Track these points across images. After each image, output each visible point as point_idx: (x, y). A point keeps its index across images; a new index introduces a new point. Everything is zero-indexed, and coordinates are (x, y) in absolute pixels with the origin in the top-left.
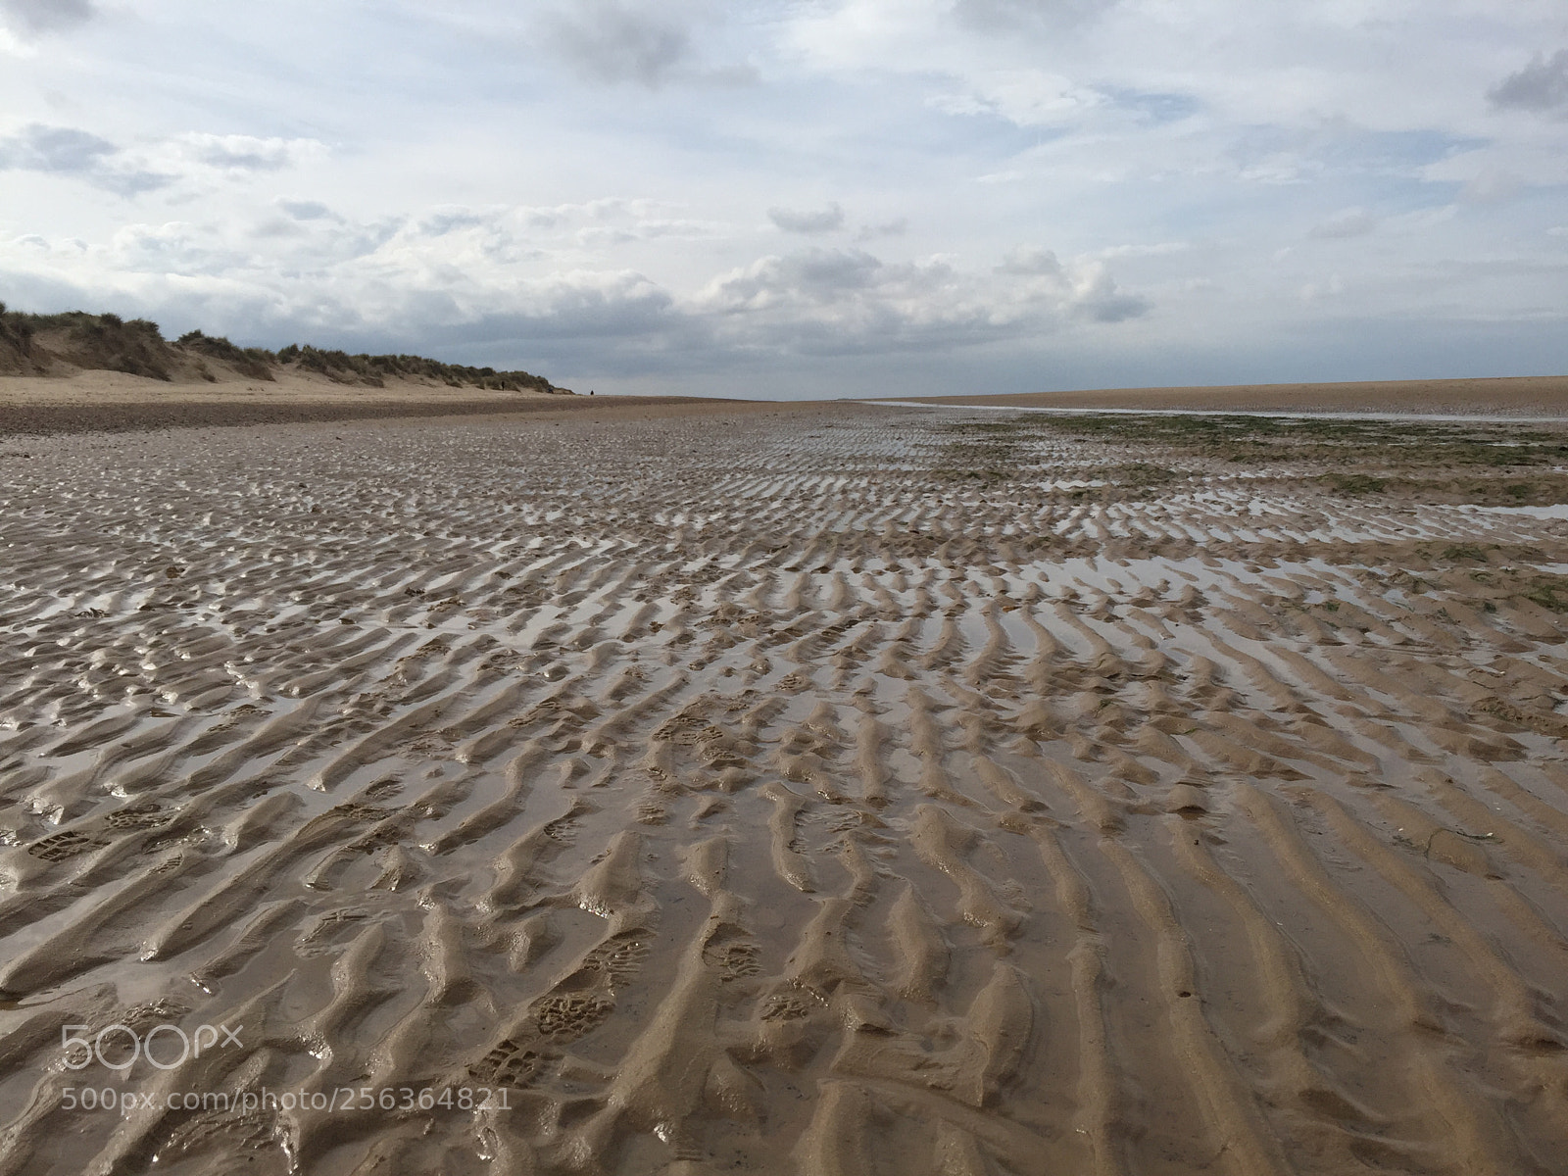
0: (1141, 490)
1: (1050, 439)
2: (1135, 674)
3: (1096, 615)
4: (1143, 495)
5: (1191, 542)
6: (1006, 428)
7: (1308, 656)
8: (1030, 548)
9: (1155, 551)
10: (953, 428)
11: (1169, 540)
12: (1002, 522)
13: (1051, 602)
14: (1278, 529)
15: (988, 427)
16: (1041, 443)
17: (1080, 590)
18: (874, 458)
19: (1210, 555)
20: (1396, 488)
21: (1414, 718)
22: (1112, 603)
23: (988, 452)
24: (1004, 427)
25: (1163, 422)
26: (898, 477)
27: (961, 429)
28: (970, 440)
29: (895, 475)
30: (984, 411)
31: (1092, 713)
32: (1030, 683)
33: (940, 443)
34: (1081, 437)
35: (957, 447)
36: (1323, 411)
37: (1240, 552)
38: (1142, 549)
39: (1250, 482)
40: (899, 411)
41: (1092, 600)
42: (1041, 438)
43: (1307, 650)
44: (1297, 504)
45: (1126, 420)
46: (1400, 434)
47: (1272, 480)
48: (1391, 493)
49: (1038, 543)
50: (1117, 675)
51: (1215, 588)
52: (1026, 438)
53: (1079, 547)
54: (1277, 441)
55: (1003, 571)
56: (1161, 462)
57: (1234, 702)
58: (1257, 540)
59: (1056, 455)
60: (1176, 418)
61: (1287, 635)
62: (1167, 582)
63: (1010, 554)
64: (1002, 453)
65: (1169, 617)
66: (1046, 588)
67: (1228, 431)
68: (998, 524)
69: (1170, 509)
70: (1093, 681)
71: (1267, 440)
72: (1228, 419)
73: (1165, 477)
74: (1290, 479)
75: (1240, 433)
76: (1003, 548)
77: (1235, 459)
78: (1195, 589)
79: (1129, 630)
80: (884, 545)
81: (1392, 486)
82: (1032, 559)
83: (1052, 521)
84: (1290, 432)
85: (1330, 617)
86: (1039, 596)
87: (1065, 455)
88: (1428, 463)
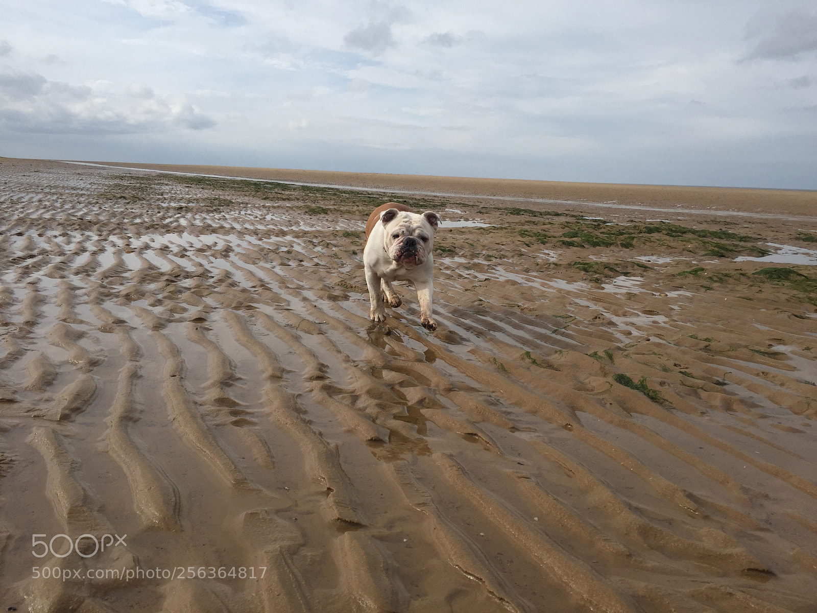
0: (214, 208)
1: (172, 185)
2: (188, 276)
3: (176, 255)
4: (215, 210)
5: (233, 228)
6: (149, 179)
7: (273, 270)
8: (148, 228)
9: (214, 231)
10: (116, 177)
11: (222, 227)
12: (135, 217)
13: (152, 250)
14: (276, 225)
15: (137, 178)
16: (167, 187)
17: (170, 245)
18: (63, 187)
19: (241, 234)
20: (333, 212)
21: (309, 288)
22: (185, 250)
23: (134, 188)
24: (148, 178)
25: (234, 182)
26: (76, 196)
27: (122, 178)
28: (126, 183)
29: (74, 195)
30: (137, 171)
31: (161, 289)
32: (131, 279)
33: (107, 183)
34: (190, 185)
35: (116, 185)
36: (312, 183)
37: (256, 233)
38: (207, 230)
39: (269, 207)
40: (84, 167)
41: (175, 249)
42: (166, 185)
43: (274, 267)
44: (288, 217)
45: (216, 180)
46: (342, 193)
47: (279, 207)
48: (331, 214)
49: (152, 226)
50: (179, 276)
51: (239, 246)
52: (158, 184)
53: (174, 228)
54: (287, 193)
55: (130, 238)
56: (229, 198)
57: (233, 284)
58: (265, 229)
59: (173, 192)
60: (242, 181)
61: (267, 262)
62: (216, 243)
63: (135, 230)
64: (142, 189)
65: (212, 255)
66: (152, 244)
67: (265, 188)
68: (132, 218)
69: (227, 216)
70: (166, 278)
71: (283, 192)
72: (267, 183)
73: (229, 203)
74: (288, 207)
75: (270, 189)
76: (132, 228)
77: (265, 199)
78: (229, 246)
79: (191, 260)
80: (59, 224)
81: (331, 211)
82: (148, 233)
83: (163, 218)
84: (294, 189)
85: (287, 256)
86: (147, 247)
87: (178, 192)
88: (350, 204)
